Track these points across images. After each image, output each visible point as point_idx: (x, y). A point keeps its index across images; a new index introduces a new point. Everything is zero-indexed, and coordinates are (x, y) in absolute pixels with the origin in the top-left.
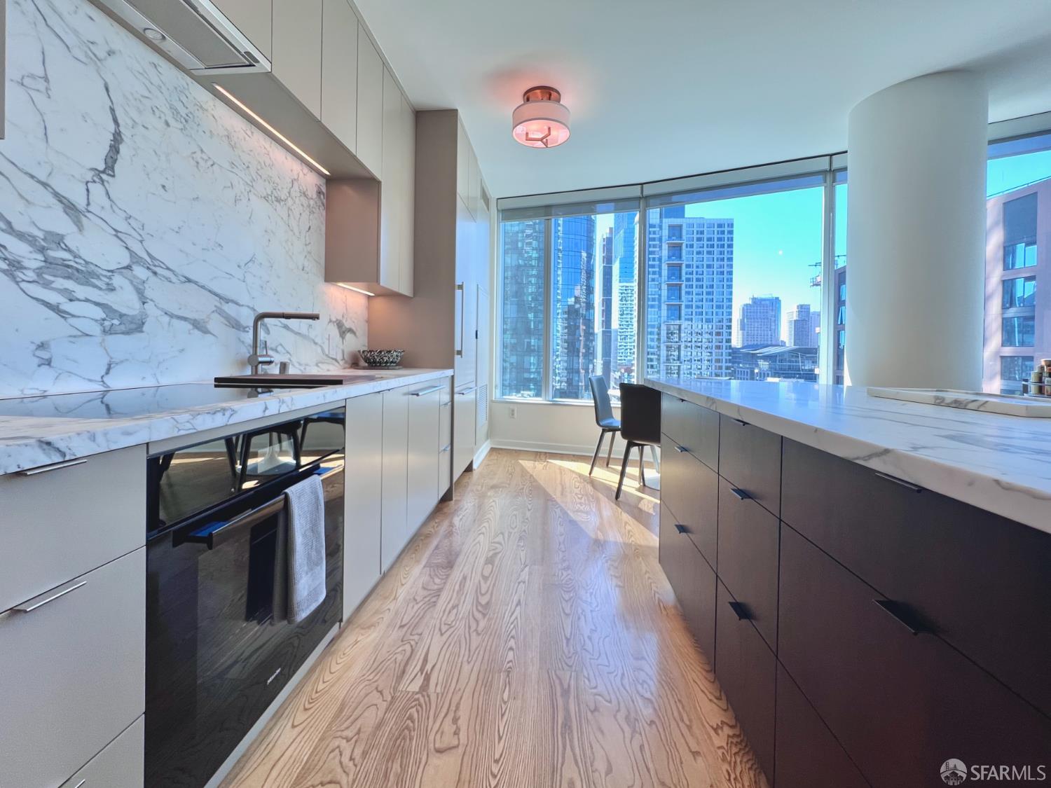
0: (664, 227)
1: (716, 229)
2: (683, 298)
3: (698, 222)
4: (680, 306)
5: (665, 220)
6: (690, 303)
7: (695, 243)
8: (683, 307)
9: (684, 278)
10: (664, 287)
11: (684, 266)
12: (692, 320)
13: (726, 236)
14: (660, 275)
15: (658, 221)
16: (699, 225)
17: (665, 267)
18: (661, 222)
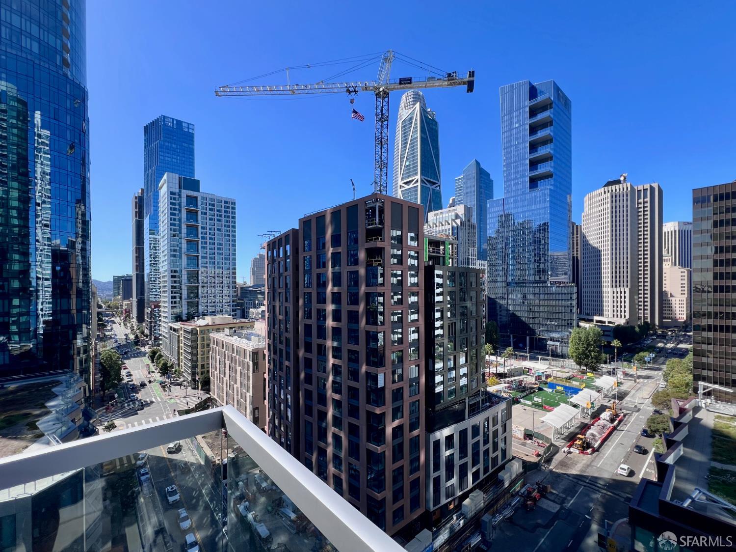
0: (182, 196)
1: (223, 204)
2: (200, 251)
3: (210, 196)
4: (197, 257)
5: (183, 191)
6: (206, 255)
7: (208, 211)
8: (200, 258)
9: (200, 237)
10: (184, 242)
11: (200, 228)
12: (207, 267)
13: (230, 210)
14: (180, 233)
15: (177, 191)
16: (211, 199)
17: (184, 227)
18: (180, 191)
